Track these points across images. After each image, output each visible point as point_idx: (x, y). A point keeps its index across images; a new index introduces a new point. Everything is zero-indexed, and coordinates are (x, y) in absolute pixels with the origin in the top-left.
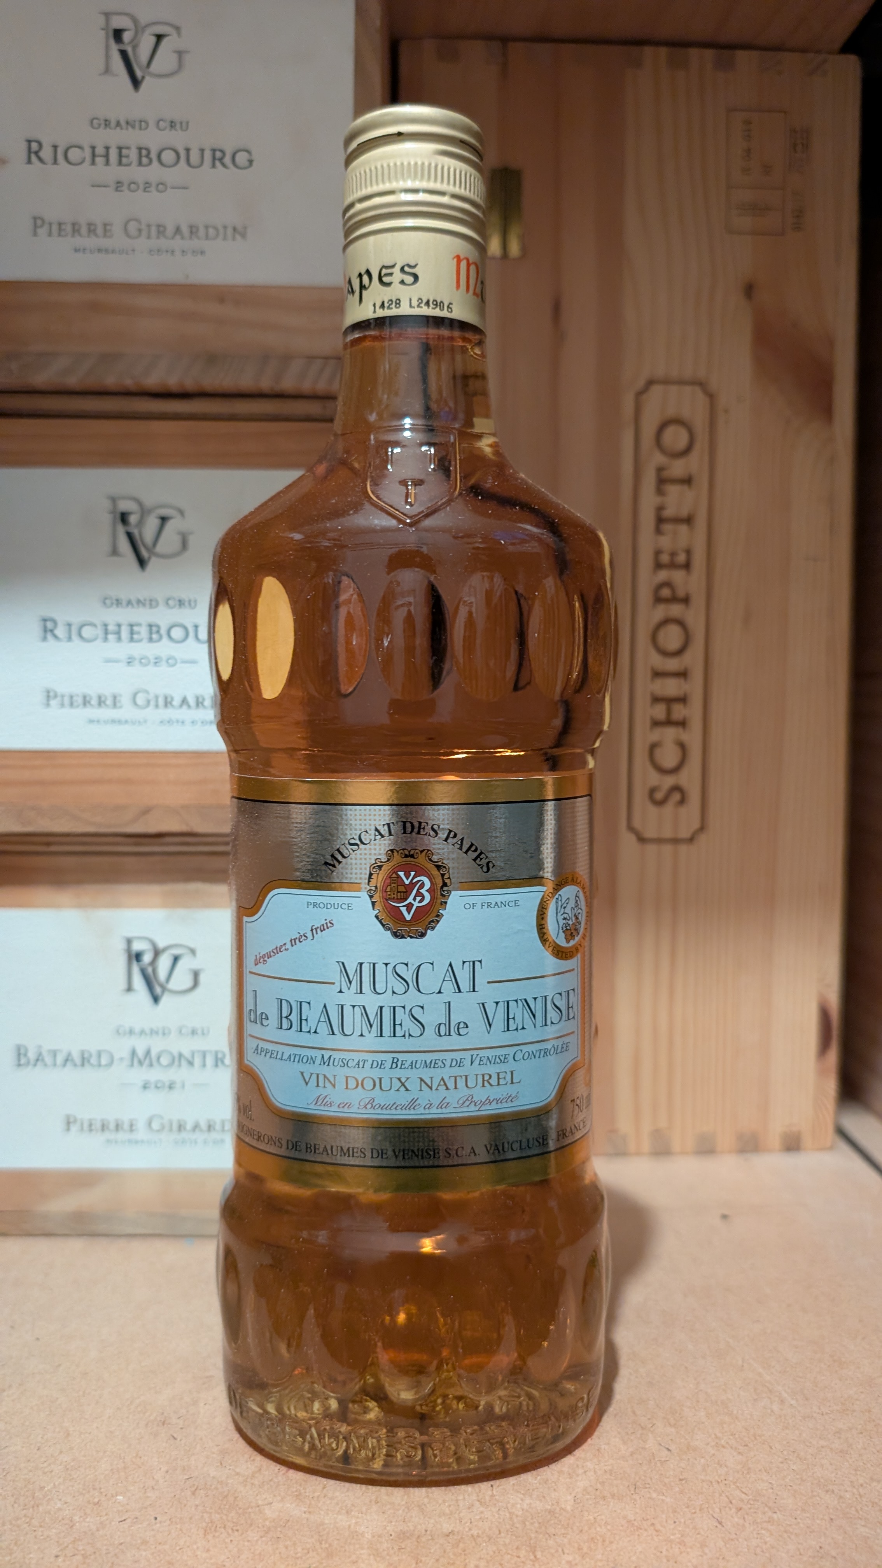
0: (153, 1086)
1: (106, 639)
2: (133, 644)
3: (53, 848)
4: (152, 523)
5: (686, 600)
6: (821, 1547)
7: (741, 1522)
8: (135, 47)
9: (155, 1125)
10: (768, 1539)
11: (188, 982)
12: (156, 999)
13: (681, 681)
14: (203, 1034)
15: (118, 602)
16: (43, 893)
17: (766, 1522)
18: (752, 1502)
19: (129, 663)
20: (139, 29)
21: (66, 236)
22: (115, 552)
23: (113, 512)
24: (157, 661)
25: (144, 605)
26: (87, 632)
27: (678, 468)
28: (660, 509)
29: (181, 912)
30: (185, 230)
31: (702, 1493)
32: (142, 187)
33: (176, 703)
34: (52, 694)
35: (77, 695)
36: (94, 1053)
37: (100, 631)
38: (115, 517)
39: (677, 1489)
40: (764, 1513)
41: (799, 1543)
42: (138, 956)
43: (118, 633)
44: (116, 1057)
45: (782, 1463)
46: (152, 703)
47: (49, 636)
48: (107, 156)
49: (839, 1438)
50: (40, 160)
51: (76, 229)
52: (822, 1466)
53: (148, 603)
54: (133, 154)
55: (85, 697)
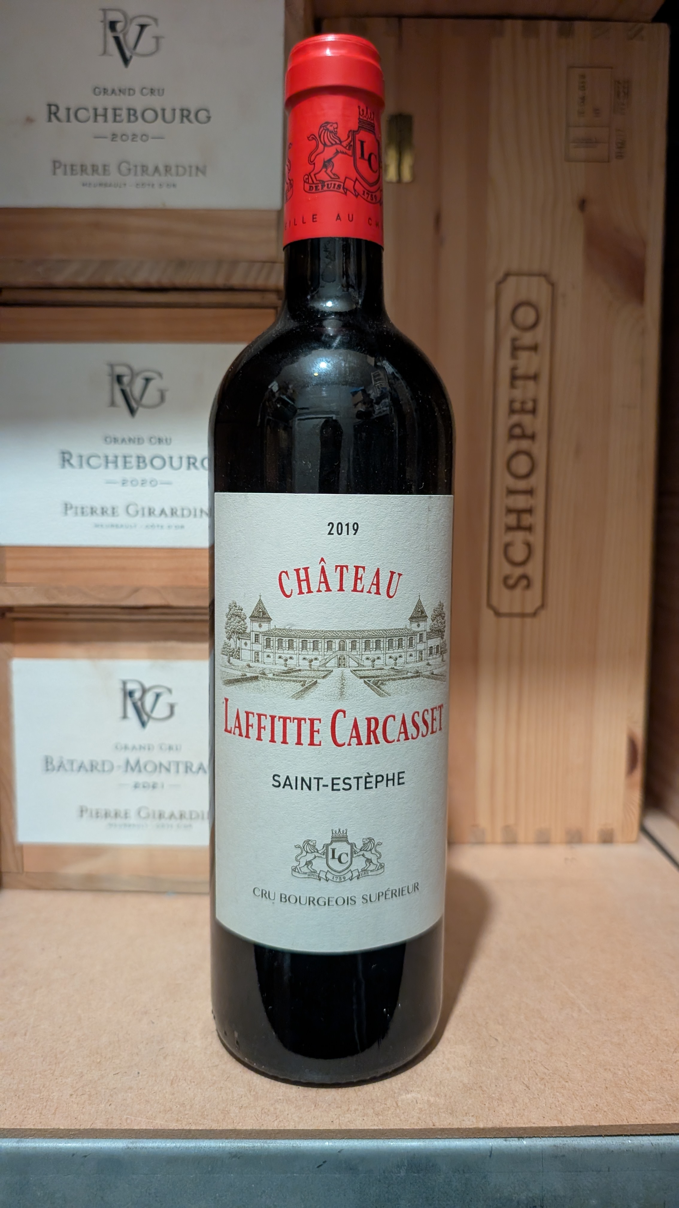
0: (141, 786)
1: (107, 466)
2: (126, 471)
3: (71, 616)
4: (139, 383)
5: (533, 437)
7: (543, 1087)
8: (125, 35)
9: (143, 814)
11: (166, 712)
12: (143, 724)
13: (529, 497)
14: (177, 749)
15: (115, 440)
16: (63, 648)
17: (560, 1088)
18: (551, 1075)
19: (123, 484)
20: (128, 21)
21: (76, 174)
22: (113, 404)
23: (111, 375)
24: (143, 482)
25: (134, 442)
26: (93, 461)
27: (527, 339)
28: (514, 369)
29: (161, 662)
30: (162, 169)
31: (517, 1068)
32: (130, 138)
33: (157, 512)
34: (69, 506)
35: (87, 507)
36: (100, 763)
37: (102, 461)
38: (112, 379)
39: (499, 1065)
40: (559, 1082)
41: (582, 1102)
42: (131, 694)
43: (115, 462)
44: (115, 764)
45: (575, 1050)
46: (140, 513)
47: (66, 464)
48: (105, 116)
49: (618, 1035)
50: (58, 119)
51: (83, 169)
52: (604, 1053)
53: (136, 440)
54: (124, 113)
55: (92, 509)
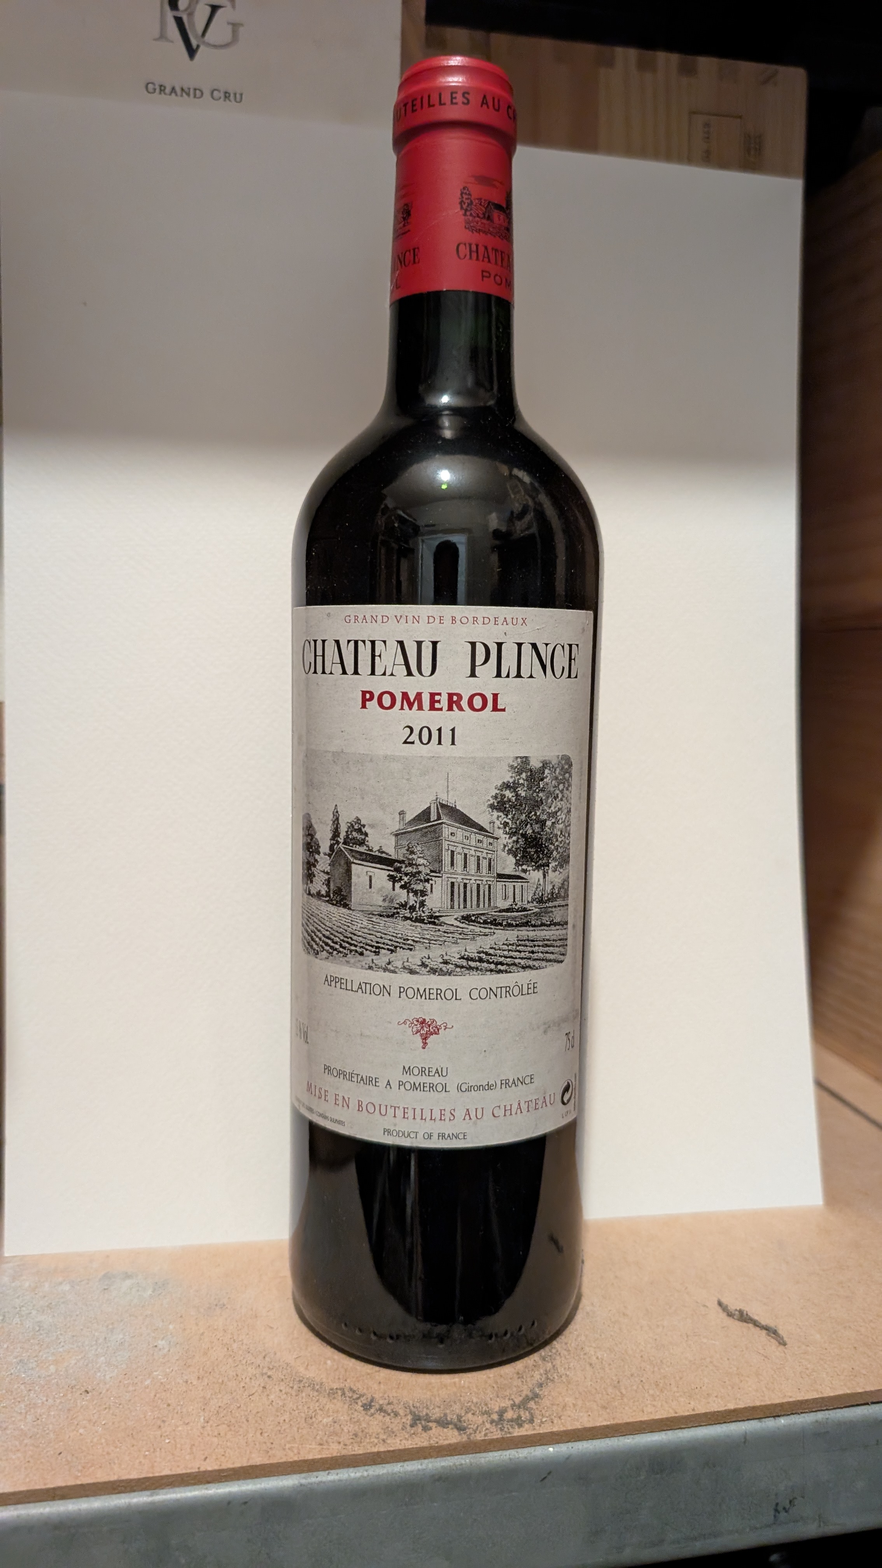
6: (853, 1369)
7: (783, 1355)
8: (190, 16)
10: (809, 1366)
17: (802, 1353)
40: (799, 1347)
41: (835, 1367)
45: (802, 1309)
49: (843, 1287)
52: (836, 1309)
